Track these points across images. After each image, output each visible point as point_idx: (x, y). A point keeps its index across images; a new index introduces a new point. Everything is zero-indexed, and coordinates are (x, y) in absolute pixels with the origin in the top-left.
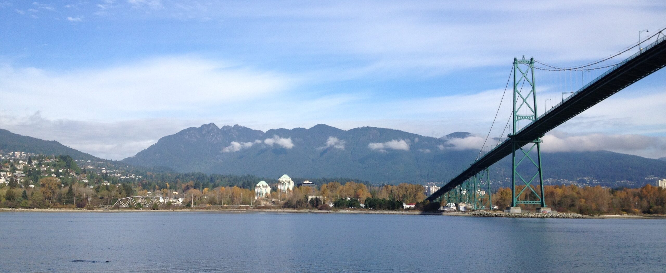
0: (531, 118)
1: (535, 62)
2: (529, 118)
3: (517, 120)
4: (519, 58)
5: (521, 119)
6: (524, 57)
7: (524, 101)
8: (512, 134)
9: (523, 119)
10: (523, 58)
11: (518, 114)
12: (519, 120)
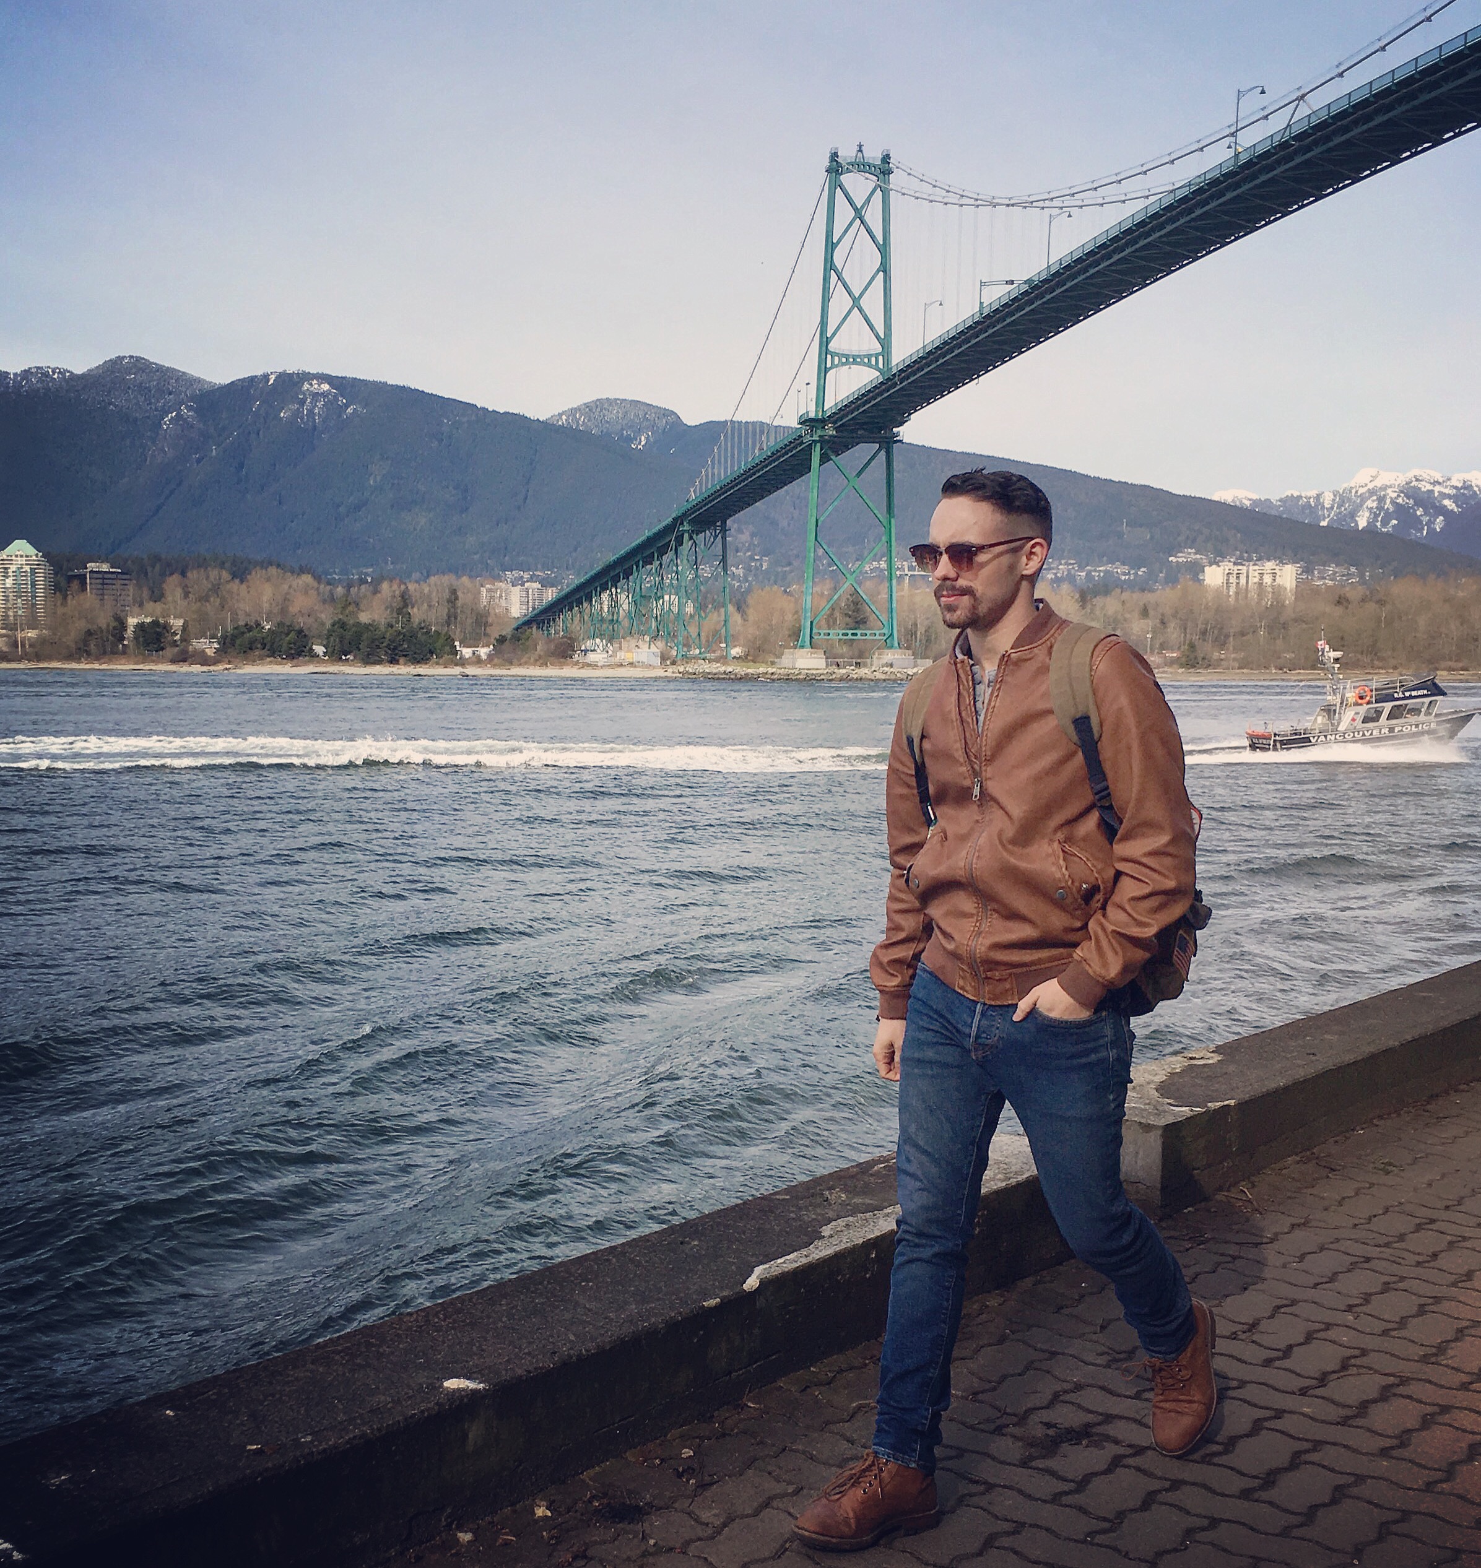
0: (873, 360)
1: (895, 170)
2: (866, 360)
3: (831, 368)
4: (847, 154)
5: (843, 364)
6: (860, 151)
7: (856, 302)
8: (812, 415)
9: (847, 363)
10: (860, 154)
11: (832, 346)
12: (837, 366)
